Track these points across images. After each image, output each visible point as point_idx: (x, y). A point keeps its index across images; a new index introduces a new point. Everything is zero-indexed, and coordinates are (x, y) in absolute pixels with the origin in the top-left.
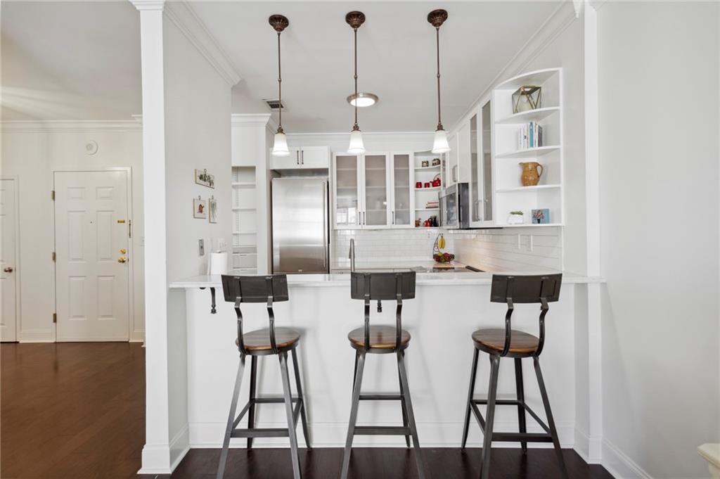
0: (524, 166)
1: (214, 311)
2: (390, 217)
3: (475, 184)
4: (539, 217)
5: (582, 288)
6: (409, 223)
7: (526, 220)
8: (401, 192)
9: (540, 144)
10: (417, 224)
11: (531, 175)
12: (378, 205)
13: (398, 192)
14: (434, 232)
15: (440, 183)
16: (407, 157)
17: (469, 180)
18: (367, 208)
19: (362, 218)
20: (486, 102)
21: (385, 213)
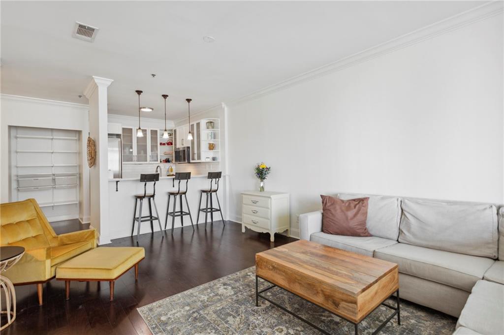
0: (210, 144)
1: (117, 191)
2: (148, 158)
3: (193, 147)
4: (214, 159)
5: (225, 176)
6: (158, 161)
7: (210, 160)
8: (154, 147)
9: (214, 139)
10: (161, 162)
11: (212, 147)
12: (142, 152)
13: (152, 147)
14: (168, 165)
15: (172, 144)
16: (157, 131)
17: (190, 146)
18: (138, 154)
19: (135, 158)
20: (198, 122)
21: (146, 157)
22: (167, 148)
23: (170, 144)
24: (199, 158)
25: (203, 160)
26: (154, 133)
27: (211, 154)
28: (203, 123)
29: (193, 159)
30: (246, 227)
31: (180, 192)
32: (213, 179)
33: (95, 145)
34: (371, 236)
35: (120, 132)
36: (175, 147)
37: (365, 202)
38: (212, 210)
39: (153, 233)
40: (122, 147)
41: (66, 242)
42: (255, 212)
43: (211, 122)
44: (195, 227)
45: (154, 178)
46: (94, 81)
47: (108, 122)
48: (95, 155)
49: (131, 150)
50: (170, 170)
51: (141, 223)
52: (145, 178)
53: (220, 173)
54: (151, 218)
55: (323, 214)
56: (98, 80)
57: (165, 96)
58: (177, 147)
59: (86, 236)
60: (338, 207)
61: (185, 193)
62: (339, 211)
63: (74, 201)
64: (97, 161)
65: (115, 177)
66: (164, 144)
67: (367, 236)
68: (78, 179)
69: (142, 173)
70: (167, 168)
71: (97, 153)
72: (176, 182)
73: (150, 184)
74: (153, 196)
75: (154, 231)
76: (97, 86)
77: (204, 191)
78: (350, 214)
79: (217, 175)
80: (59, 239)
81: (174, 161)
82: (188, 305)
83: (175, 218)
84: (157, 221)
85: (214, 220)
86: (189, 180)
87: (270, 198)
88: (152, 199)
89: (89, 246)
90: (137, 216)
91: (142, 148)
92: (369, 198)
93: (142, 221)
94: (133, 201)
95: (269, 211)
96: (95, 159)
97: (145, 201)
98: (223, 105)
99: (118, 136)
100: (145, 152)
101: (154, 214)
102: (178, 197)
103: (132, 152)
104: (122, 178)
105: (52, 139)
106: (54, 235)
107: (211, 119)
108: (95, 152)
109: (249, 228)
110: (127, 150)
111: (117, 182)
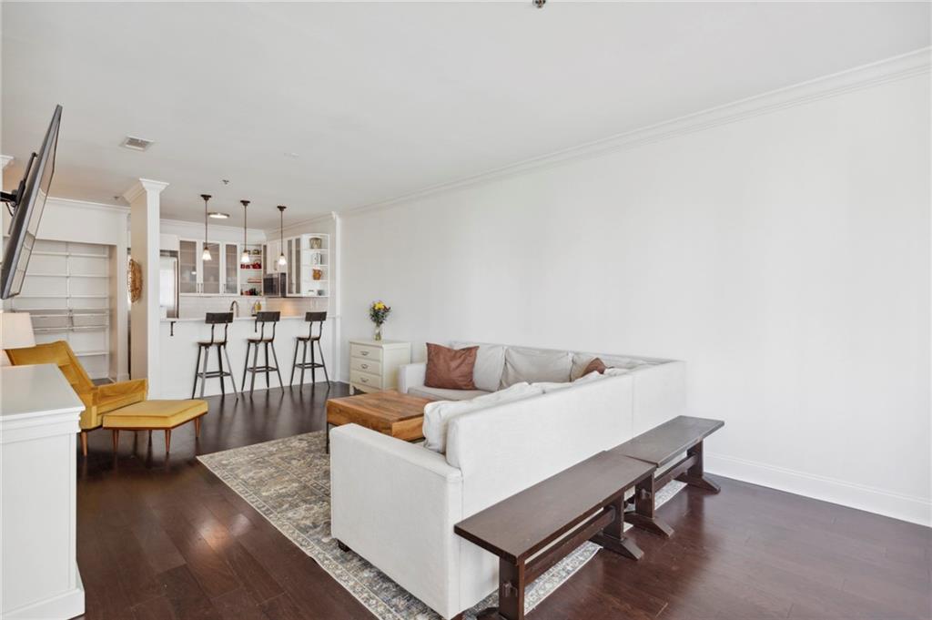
0: (315, 271)
1: (172, 335)
2: (222, 288)
3: (290, 275)
4: (320, 293)
6: (236, 292)
7: (314, 294)
8: (231, 270)
9: (321, 263)
10: (242, 294)
11: (317, 275)
12: (212, 278)
13: (228, 270)
14: (253, 299)
15: (260, 267)
16: (236, 246)
17: (287, 272)
18: (204, 280)
19: (200, 288)
20: (298, 237)
21: (218, 285)
22: (252, 273)
23: (256, 266)
24: (298, 291)
25: (304, 293)
26: (231, 250)
27: (317, 285)
28: (305, 240)
29: (290, 292)
30: (355, 388)
31: (264, 338)
32: (314, 323)
33: (140, 272)
34: (476, 389)
35: (176, 247)
36: (265, 272)
37: (473, 351)
38: (313, 366)
39: (223, 396)
40: (180, 270)
41: (107, 393)
42: (365, 367)
43: (317, 239)
44: (287, 390)
45: (226, 318)
46: (142, 185)
47: (161, 232)
48: (141, 286)
49: (194, 273)
50: (256, 308)
51: (207, 380)
52: (213, 319)
53: (325, 314)
54: (221, 374)
55: (427, 365)
56: (146, 183)
57: (245, 203)
58: (268, 273)
59: (134, 387)
60: (441, 357)
61: (271, 341)
62: (442, 361)
63: (103, 351)
64: (143, 294)
65: (169, 315)
66: (248, 267)
67: (470, 389)
68: (108, 318)
69: (210, 312)
70: (253, 303)
71: (144, 283)
72: (260, 324)
73: (220, 327)
74: (224, 343)
75: (226, 392)
76: (146, 192)
77: (300, 339)
78: (454, 364)
79: (321, 317)
80: (98, 391)
81: (262, 294)
82: (253, 453)
83: (257, 374)
84: (229, 377)
85: (316, 381)
86: (277, 323)
87: (381, 347)
88: (222, 347)
89: (138, 398)
90: (200, 371)
91: (211, 271)
92: (478, 347)
93: (207, 377)
94: (196, 349)
95: (380, 365)
96: (140, 292)
97: (213, 350)
98: (334, 216)
99: (173, 254)
100: (217, 279)
101: (225, 369)
102: (261, 346)
103: (195, 276)
104: (178, 317)
105: (67, 256)
106: (92, 385)
107: (318, 236)
108: (141, 281)
109: (357, 388)
110: (187, 275)
111: (172, 323)
